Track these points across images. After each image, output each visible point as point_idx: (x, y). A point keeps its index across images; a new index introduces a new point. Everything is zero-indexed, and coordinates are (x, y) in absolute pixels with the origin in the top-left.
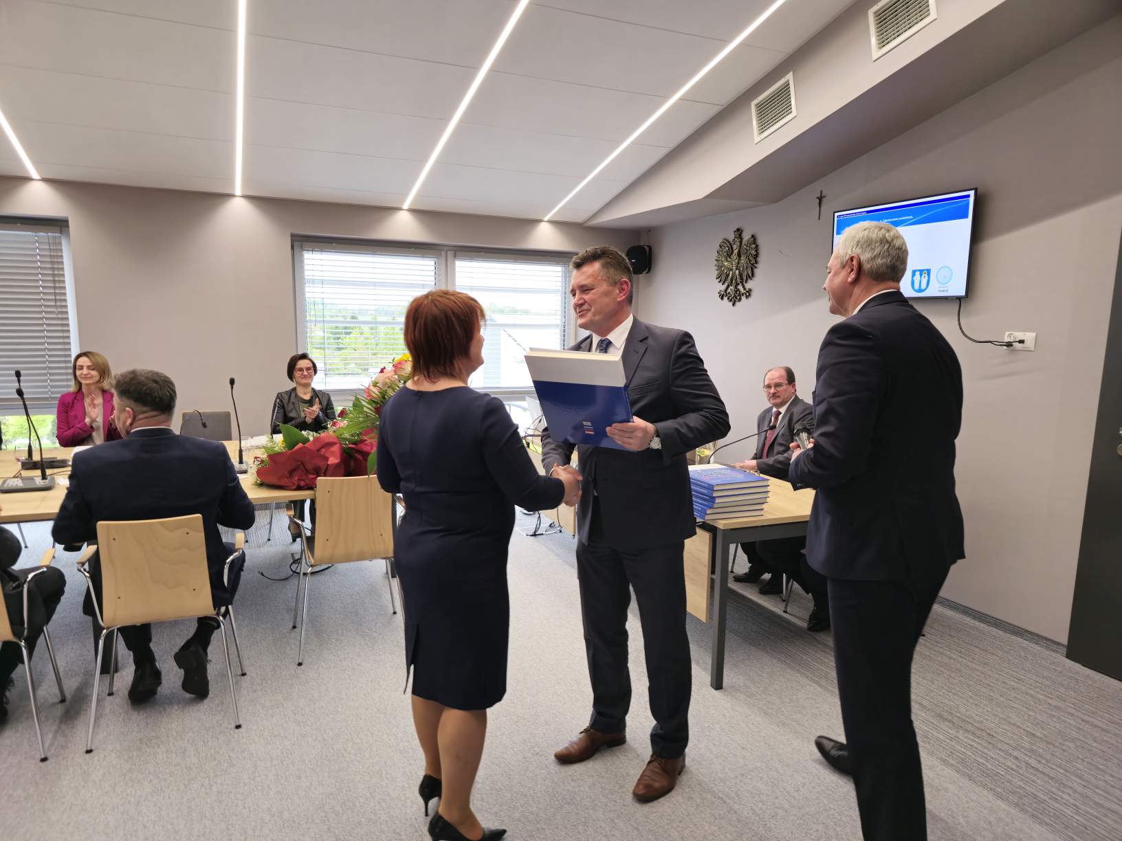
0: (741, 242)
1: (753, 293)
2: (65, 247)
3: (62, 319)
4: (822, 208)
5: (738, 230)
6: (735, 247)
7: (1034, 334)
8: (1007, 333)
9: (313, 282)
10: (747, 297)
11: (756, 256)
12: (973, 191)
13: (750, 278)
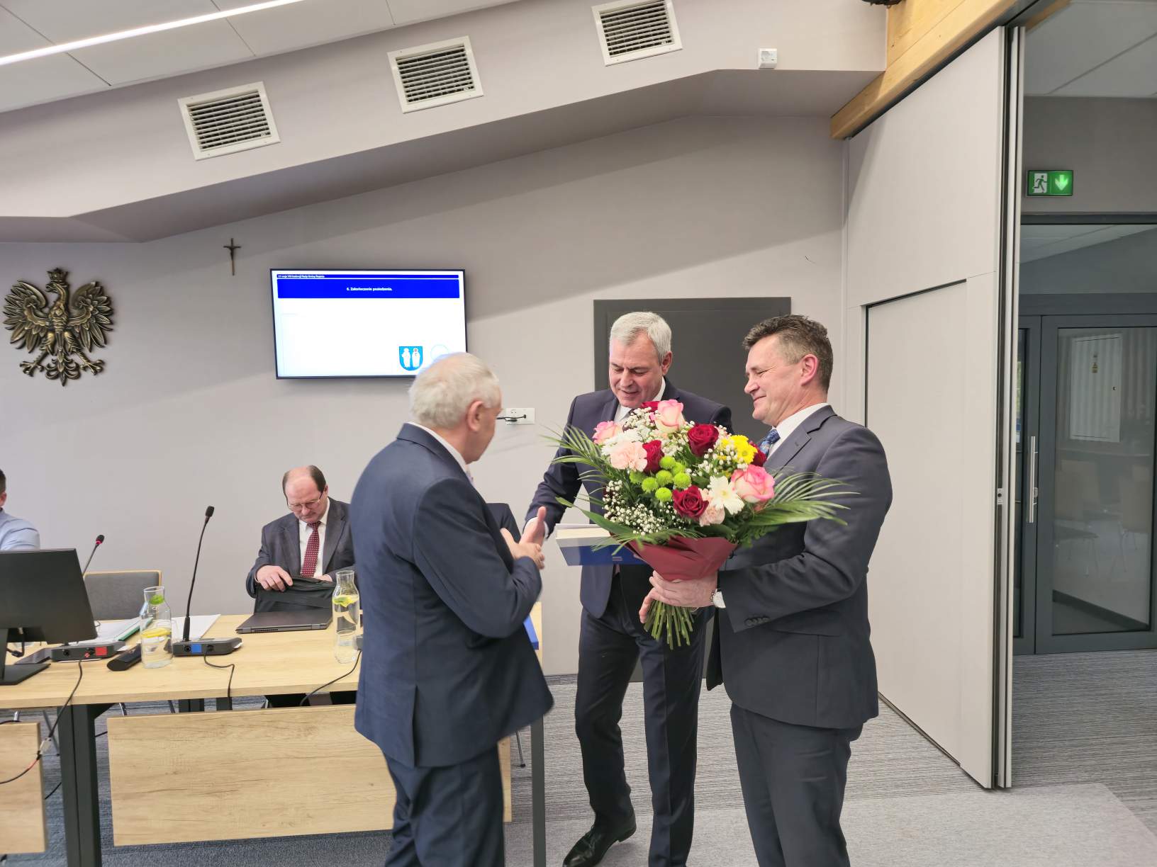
1: (107, 368)
4: (238, 262)
5: (58, 271)
7: (533, 409)
10: (96, 372)
12: (462, 272)
13: (98, 344)
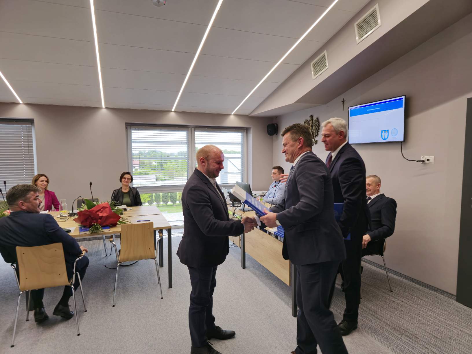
0: (312, 121)
1: (318, 142)
2: (33, 131)
3: (31, 160)
4: (344, 106)
5: (311, 116)
6: (310, 123)
7: (433, 157)
8: (422, 156)
9: (135, 142)
10: (316, 144)
11: (319, 126)
12: (404, 96)
13: (317, 135)
